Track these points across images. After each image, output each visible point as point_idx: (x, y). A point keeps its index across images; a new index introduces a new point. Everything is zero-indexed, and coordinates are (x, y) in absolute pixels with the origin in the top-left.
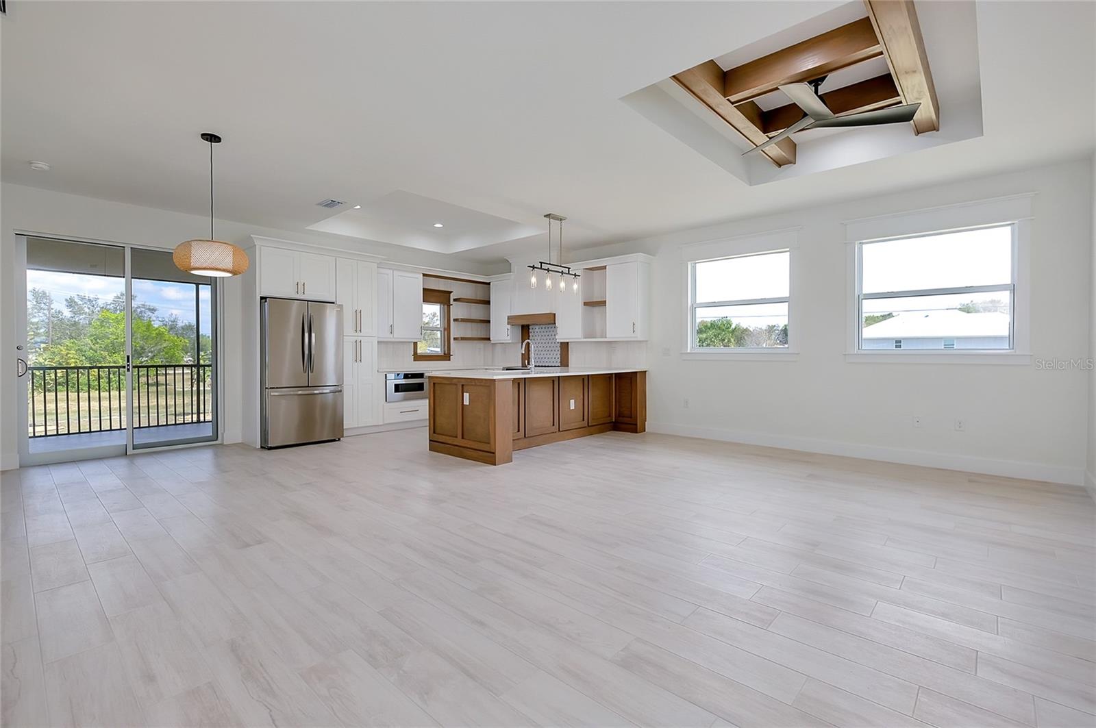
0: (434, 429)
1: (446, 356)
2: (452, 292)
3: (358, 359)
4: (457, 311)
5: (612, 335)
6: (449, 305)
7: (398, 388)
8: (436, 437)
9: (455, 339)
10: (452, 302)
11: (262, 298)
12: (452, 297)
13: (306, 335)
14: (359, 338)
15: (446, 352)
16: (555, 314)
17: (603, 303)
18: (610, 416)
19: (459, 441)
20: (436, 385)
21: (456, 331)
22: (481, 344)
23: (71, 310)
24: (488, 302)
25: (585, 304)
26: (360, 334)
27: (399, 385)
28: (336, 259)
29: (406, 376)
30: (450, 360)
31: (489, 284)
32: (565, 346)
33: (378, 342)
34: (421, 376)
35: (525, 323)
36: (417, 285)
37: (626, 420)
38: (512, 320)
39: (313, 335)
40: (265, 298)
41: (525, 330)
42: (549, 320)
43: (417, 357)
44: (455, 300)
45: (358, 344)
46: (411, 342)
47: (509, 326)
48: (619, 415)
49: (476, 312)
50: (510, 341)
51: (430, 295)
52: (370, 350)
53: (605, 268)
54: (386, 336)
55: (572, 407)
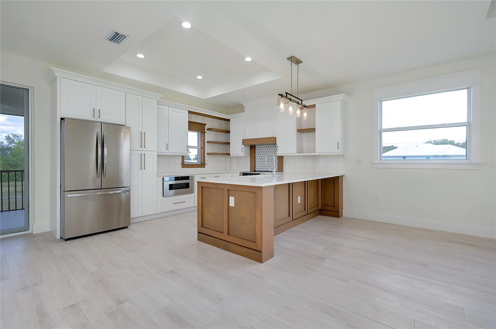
0: (202, 224)
1: (202, 165)
2: (206, 124)
3: (143, 166)
4: (209, 136)
5: (319, 151)
6: (204, 133)
7: (171, 187)
8: (204, 230)
9: (208, 154)
10: (206, 131)
11: (62, 119)
12: (206, 127)
13: (100, 149)
14: (143, 153)
15: (203, 162)
16: (276, 138)
17: (313, 130)
18: (318, 206)
19: (225, 236)
20: (204, 188)
21: (208, 149)
22: (223, 158)
23: (7, 141)
24: (228, 132)
25: (299, 131)
26: (144, 149)
27: (172, 185)
28: (126, 94)
29: (177, 179)
30: (205, 167)
31: (229, 120)
32: (281, 159)
33: (157, 155)
34: (187, 178)
35: (253, 143)
36: (185, 118)
37: (329, 208)
38: (245, 142)
39: (105, 149)
40: (64, 119)
41: (253, 148)
42: (272, 142)
43: (184, 165)
44: (208, 129)
45: (143, 157)
46: (180, 156)
47: (243, 145)
48: (324, 205)
49: (221, 137)
50: (244, 156)
51: (193, 126)
52: (152, 161)
53: (314, 106)
54: (164, 152)
55: (299, 202)
